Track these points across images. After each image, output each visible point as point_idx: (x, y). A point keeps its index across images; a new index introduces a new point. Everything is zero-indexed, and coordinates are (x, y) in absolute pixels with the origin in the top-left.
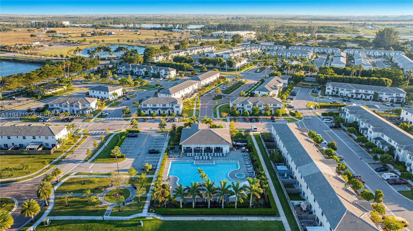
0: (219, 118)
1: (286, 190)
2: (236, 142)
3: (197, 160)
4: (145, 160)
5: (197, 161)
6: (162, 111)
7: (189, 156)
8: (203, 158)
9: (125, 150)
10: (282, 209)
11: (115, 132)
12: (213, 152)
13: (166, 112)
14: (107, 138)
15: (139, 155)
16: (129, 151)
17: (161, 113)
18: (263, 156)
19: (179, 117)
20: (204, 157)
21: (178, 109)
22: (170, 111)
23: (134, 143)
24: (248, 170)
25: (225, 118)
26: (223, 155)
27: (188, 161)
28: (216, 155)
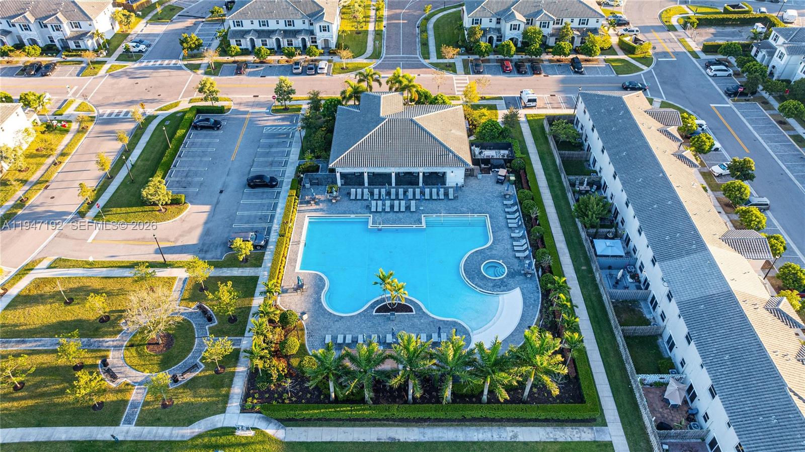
0: (434, 59)
1: (623, 331)
2: (483, 147)
3: (377, 212)
4: (237, 210)
5: (378, 214)
6: (286, 40)
7: (356, 199)
8: (392, 207)
9: (187, 176)
10: (611, 394)
11: (161, 109)
12: (421, 184)
13: (297, 41)
14: (139, 131)
15: (221, 192)
16: (197, 179)
17: (282, 46)
18: (555, 198)
19: (330, 58)
20: (396, 203)
21: (325, 35)
22: (307, 39)
23: (209, 150)
24: (516, 248)
25: (452, 61)
26: (446, 194)
27: (353, 216)
28: (427, 197)
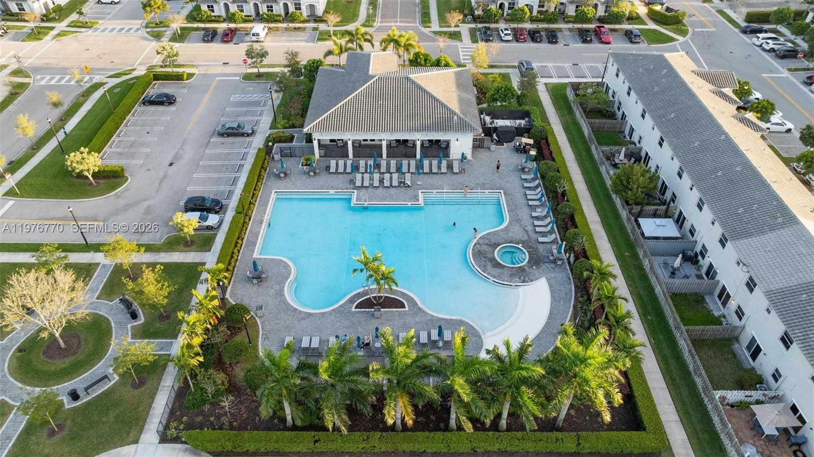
1: (687, 331)
2: (495, 115)
3: (362, 187)
5: (364, 190)
6: (265, 5)
7: (337, 172)
8: (381, 181)
9: (131, 146)
11: (111, 77)
12: (418, 156)
15: (171, 164)
16: (144, 150)
18: (585, 172)
20: (387, 176)
23: (163, 118)
25: (457, 29)
26: (450, 167)
27: (332, 191)
28: (426, 170)
